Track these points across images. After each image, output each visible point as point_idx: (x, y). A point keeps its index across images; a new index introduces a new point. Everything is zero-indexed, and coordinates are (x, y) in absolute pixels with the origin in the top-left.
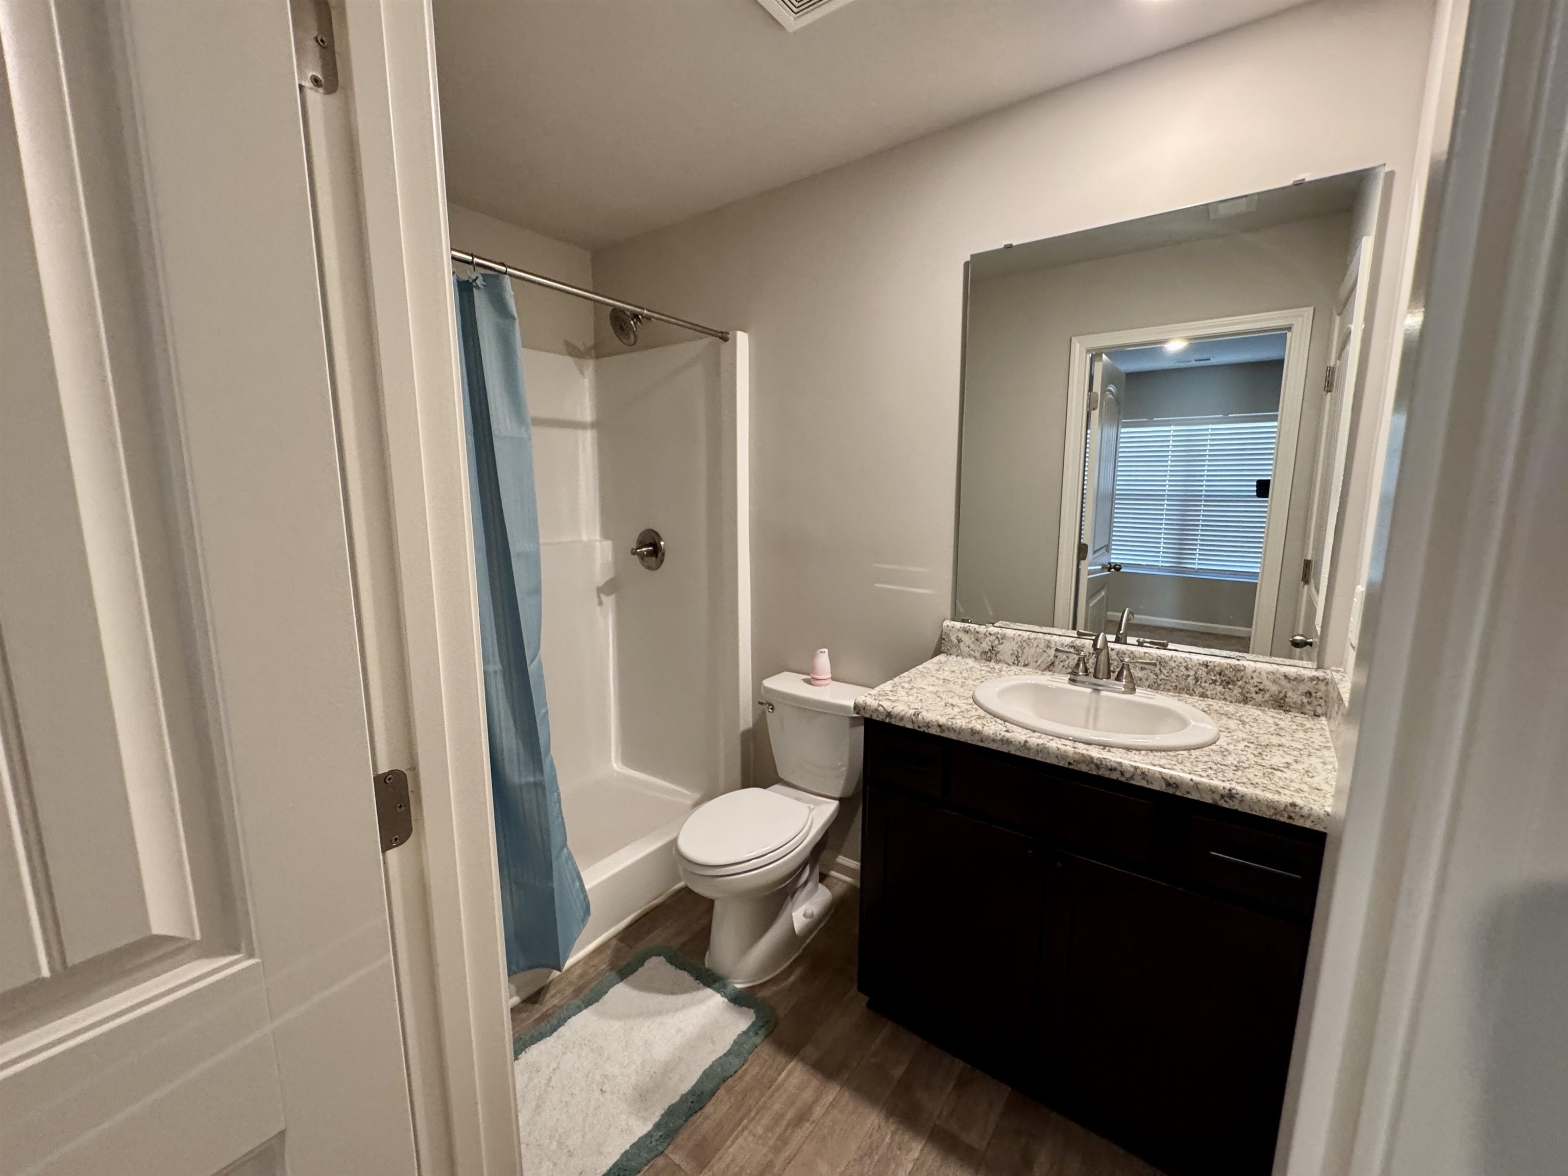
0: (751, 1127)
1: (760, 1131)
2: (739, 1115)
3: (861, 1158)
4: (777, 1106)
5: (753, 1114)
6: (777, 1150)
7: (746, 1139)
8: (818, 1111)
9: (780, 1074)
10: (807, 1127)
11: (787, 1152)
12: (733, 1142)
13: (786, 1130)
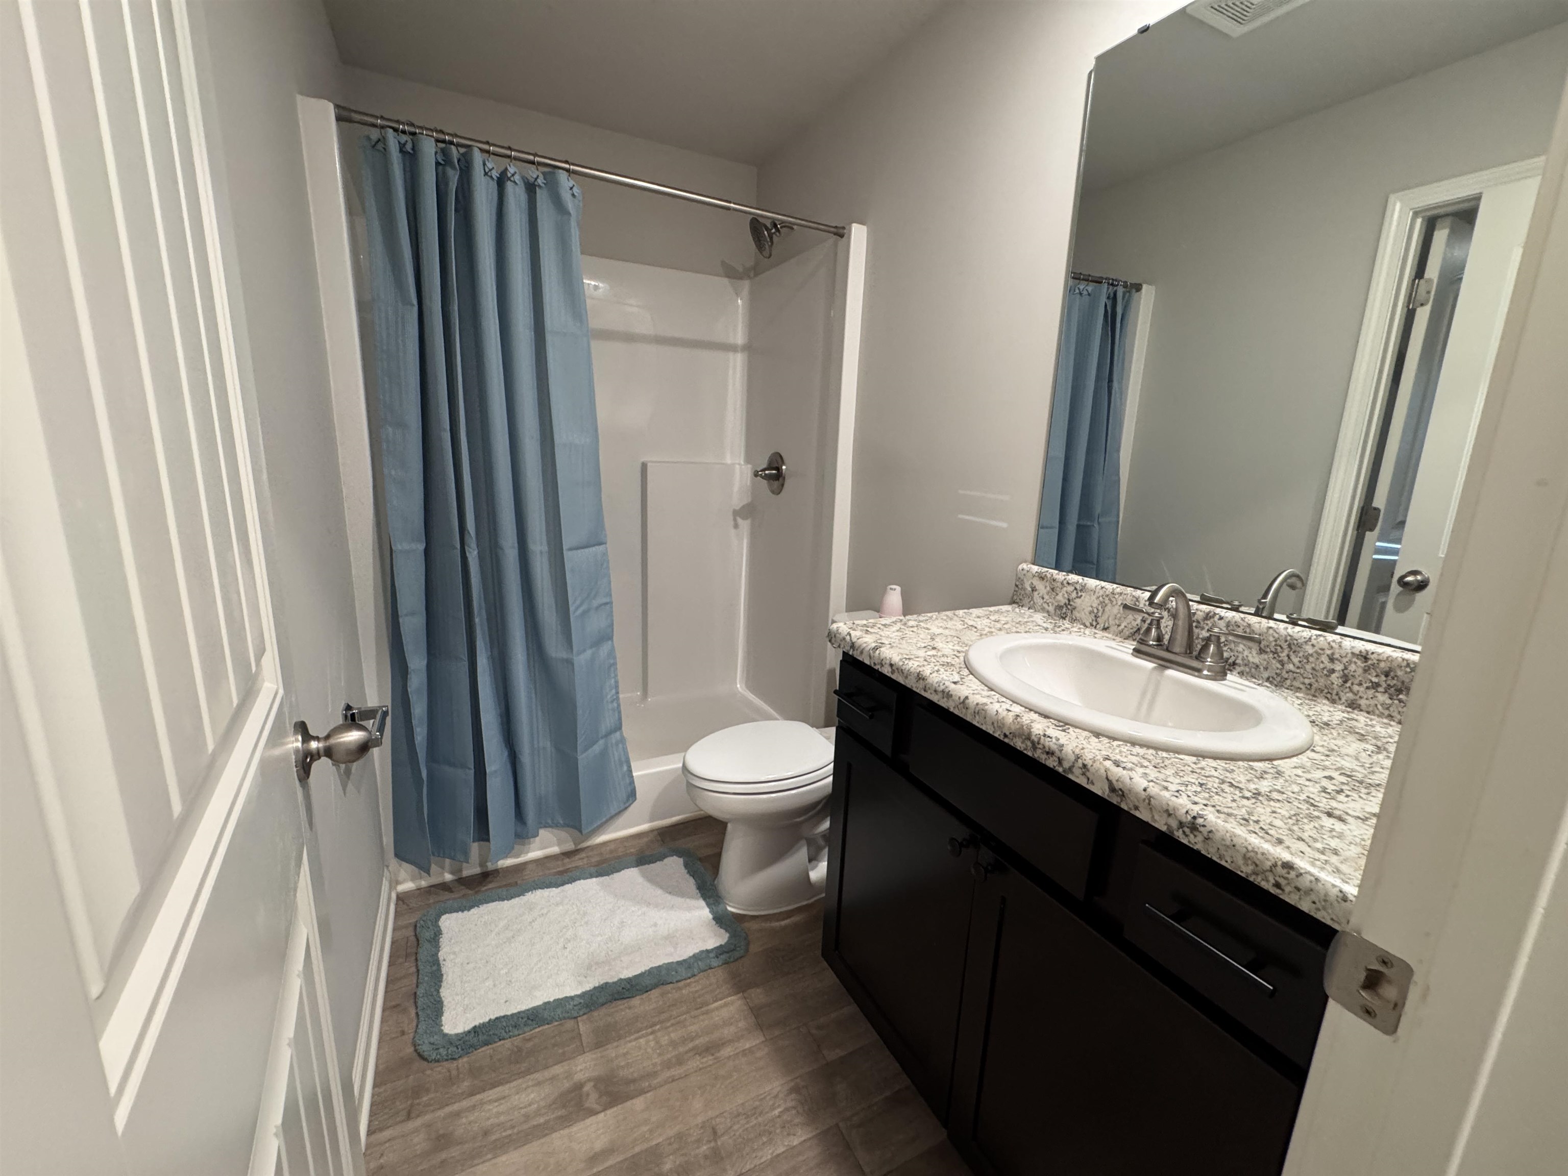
0: (659, 1034)
1: (665, 1040)
2: (656, 1019)
3: (739, 1115)
4: (693, 1028)
5: (669, 1024)
6: (668, 1065)
7: (647, 1042)
8: (727, 1051)
9: (716, 1001)
10: (709, 1059)
11: (676, 1072)
12: (636, 1039)
13: (687, 1052)
